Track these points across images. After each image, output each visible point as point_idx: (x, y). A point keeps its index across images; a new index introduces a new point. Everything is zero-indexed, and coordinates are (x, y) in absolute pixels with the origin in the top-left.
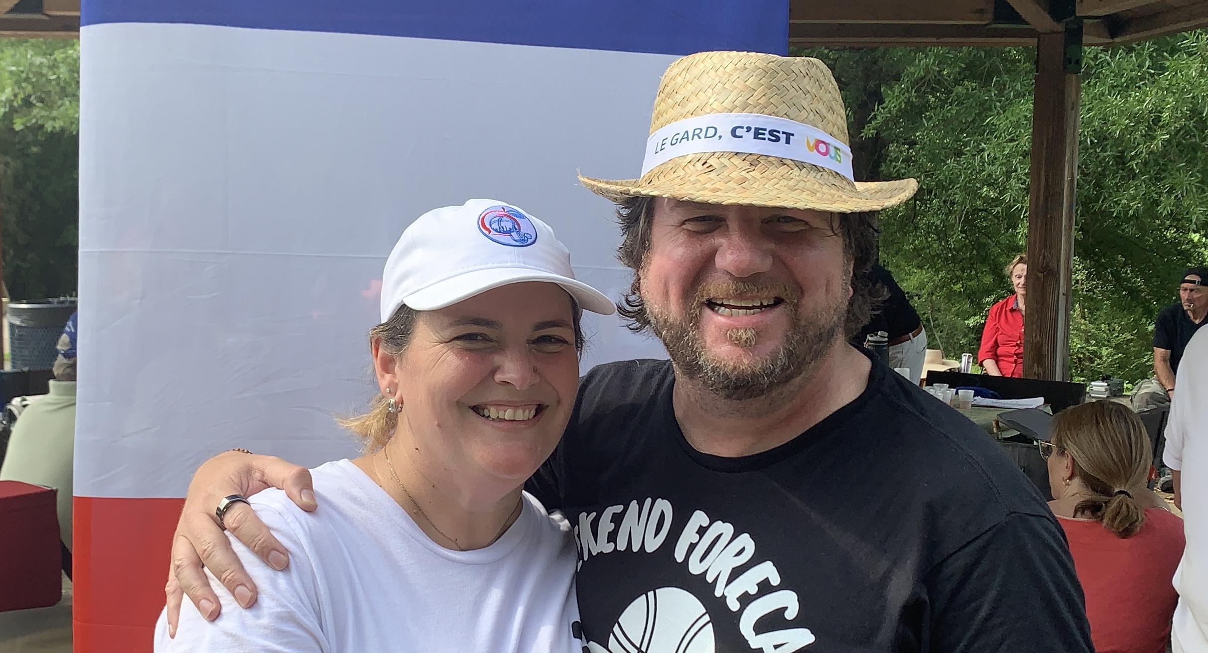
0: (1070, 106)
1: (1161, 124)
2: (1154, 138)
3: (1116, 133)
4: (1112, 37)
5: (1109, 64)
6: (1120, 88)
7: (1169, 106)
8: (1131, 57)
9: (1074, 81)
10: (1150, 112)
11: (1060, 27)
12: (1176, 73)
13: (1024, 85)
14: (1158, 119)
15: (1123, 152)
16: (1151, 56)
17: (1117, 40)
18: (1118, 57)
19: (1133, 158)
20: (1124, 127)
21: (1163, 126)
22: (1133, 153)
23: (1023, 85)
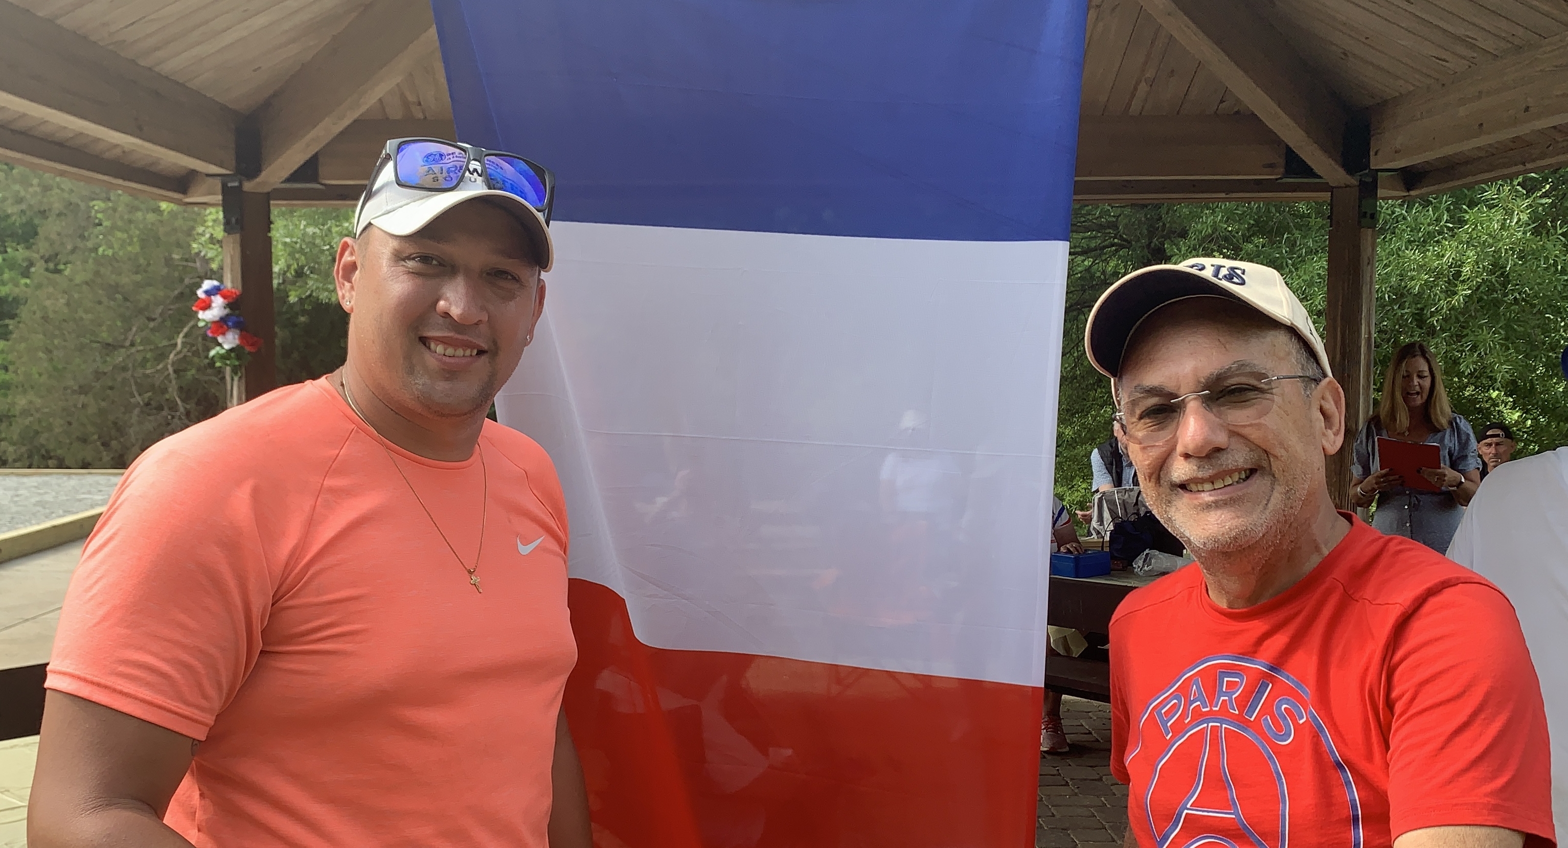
0: (1366, 261)
1: (1461, 279)
2: (1455, 293)
3: (1415, 289)
4: (1408, 190)
5: (1404, 218)
6: (1417, 243)
7: (1469, 260)
8: (1428, 210)
9: (1369, 238)
10: (1450, 267)
11: (1353, 181)
12: (1476, 226)
13: (1317, 242)
14: (1458, 274)
15: (1422, 309)
16: (1448, 210)
17: (1413, 193)
18: (1414, 211)
19: (1432, 314)
20: (1423, 282)
21: (1463, 281)
22: (1433, 310)
23: (1315, 241)
